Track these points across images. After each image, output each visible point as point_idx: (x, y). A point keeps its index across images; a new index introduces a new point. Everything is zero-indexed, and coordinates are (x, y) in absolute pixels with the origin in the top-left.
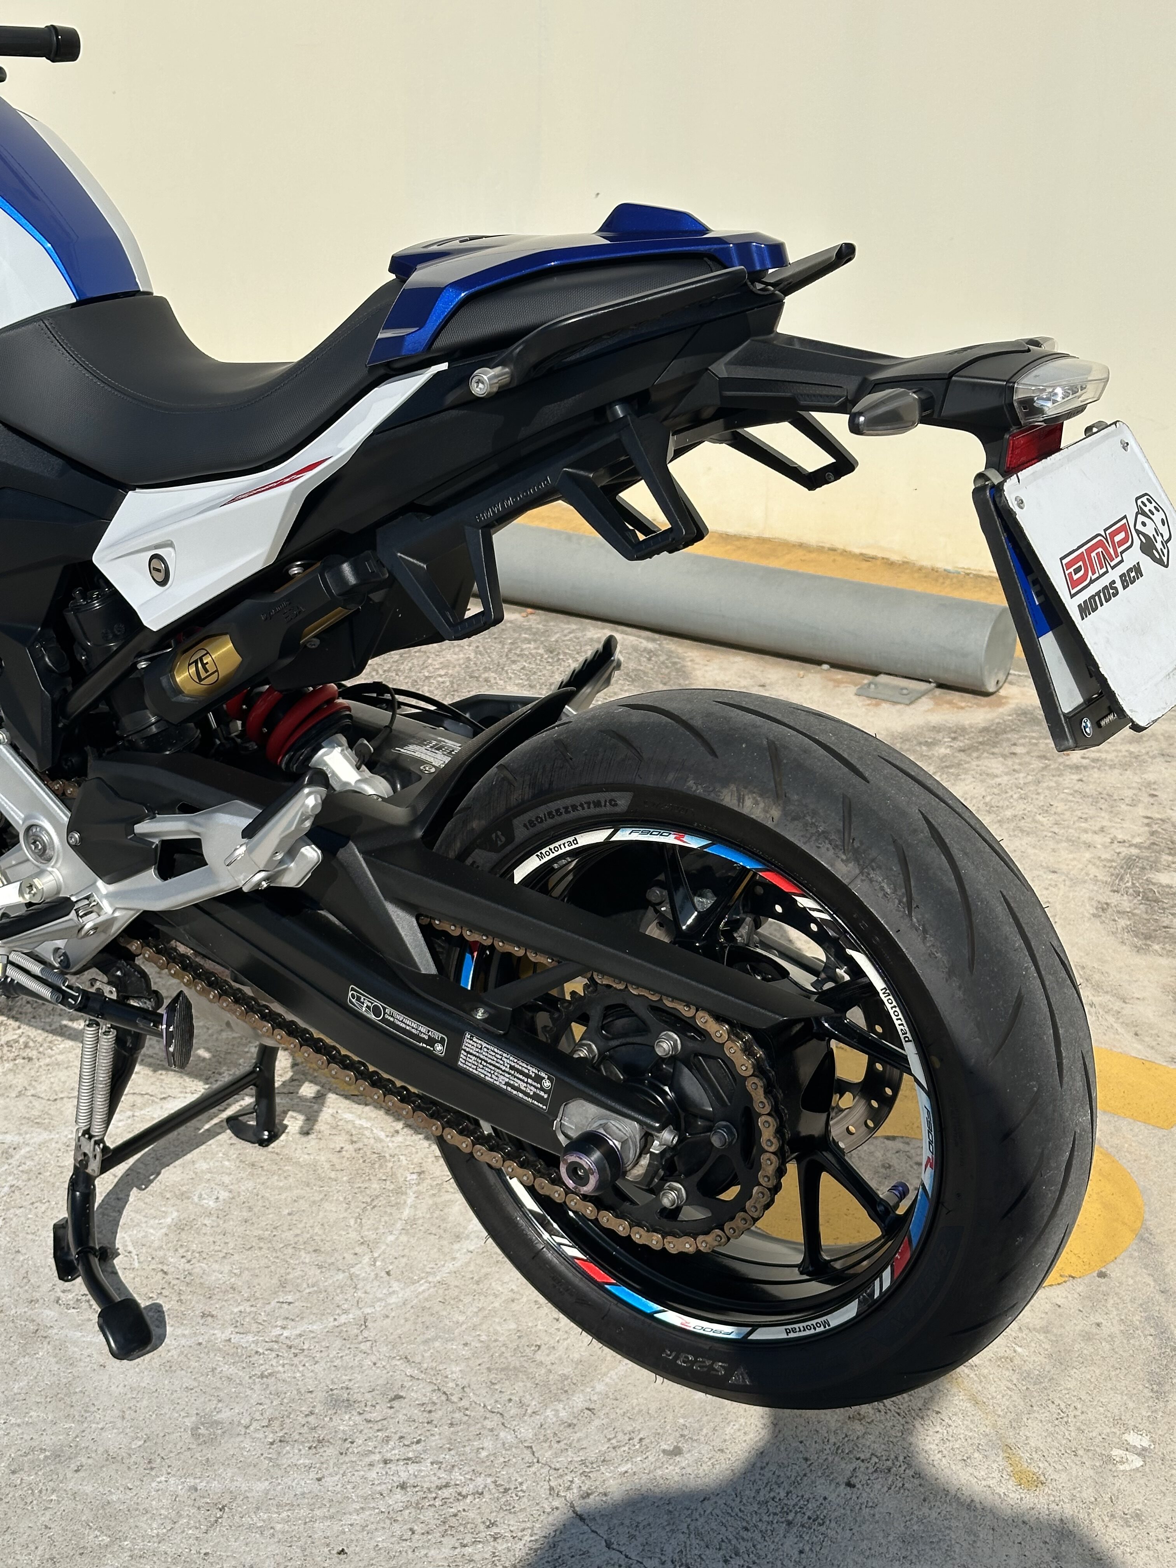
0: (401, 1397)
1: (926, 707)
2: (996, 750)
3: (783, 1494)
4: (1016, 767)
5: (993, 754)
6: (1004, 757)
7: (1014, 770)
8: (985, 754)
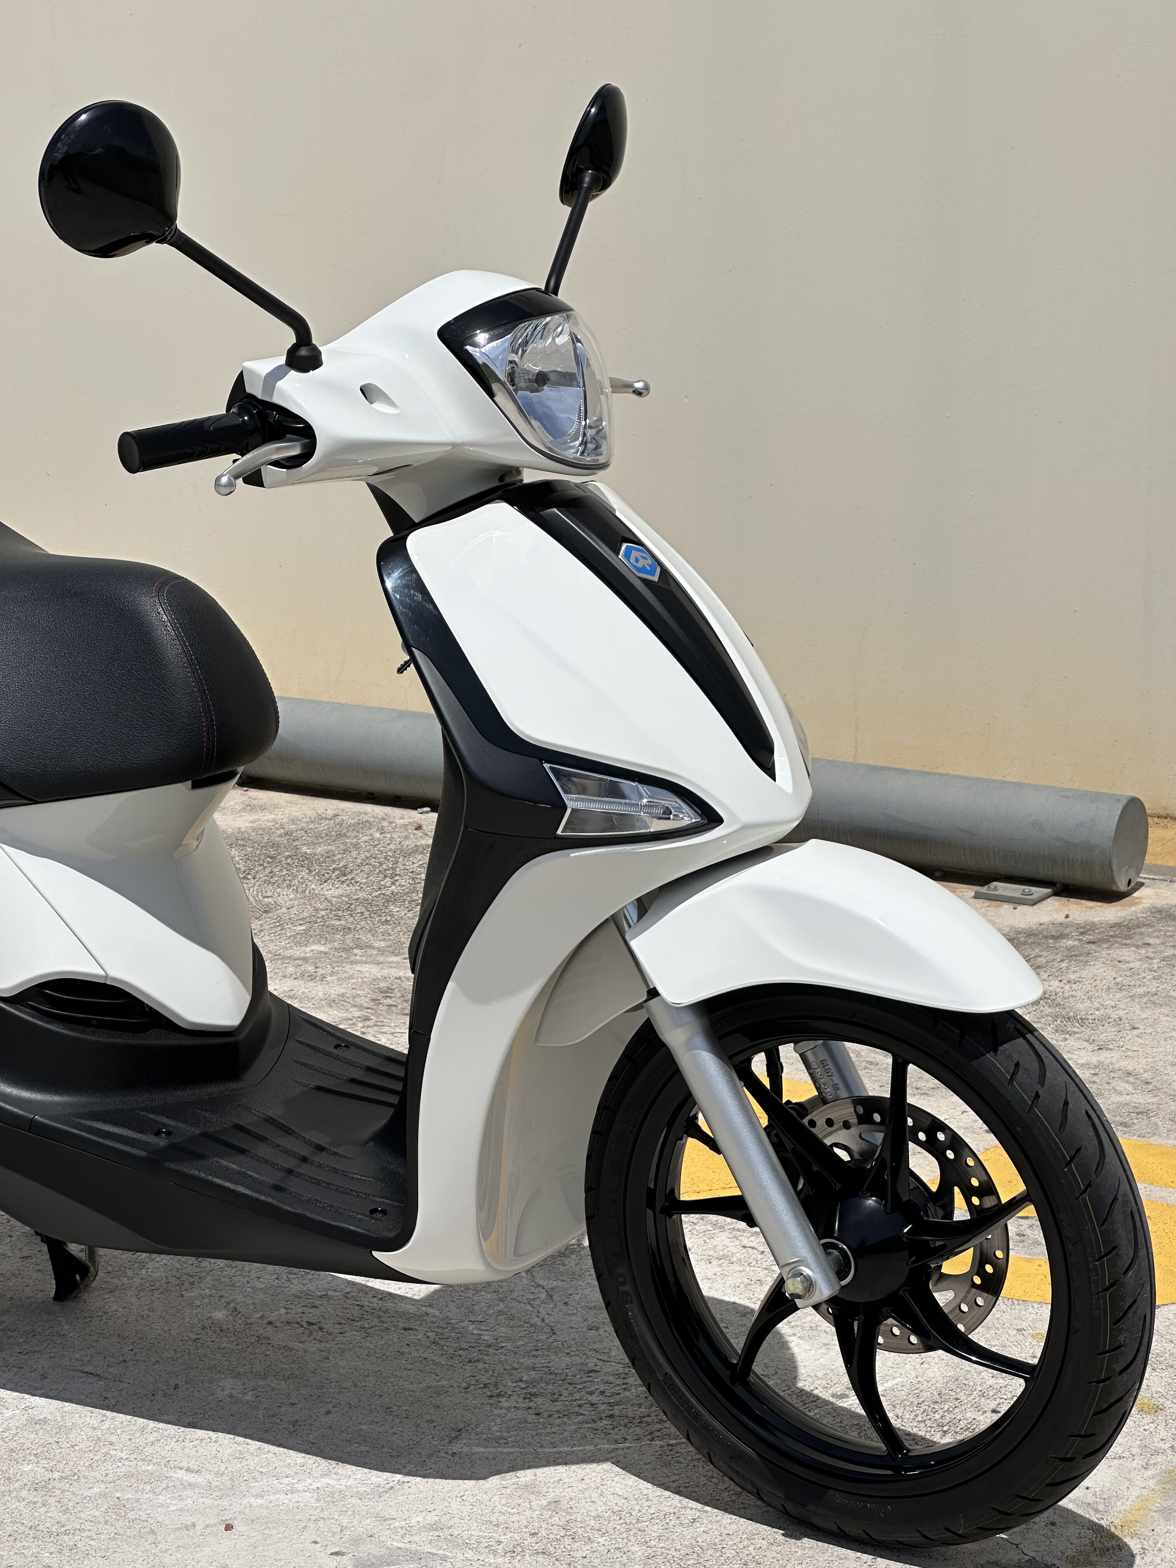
0: (596, 1371)
1: (1051, 908)
2: (1128, 941)
3: (937, 1416)
4: (1151, 955)
5: (1125, 944)
6: (1138, 947)
7: (1147, 957)
8: (1116, 945)
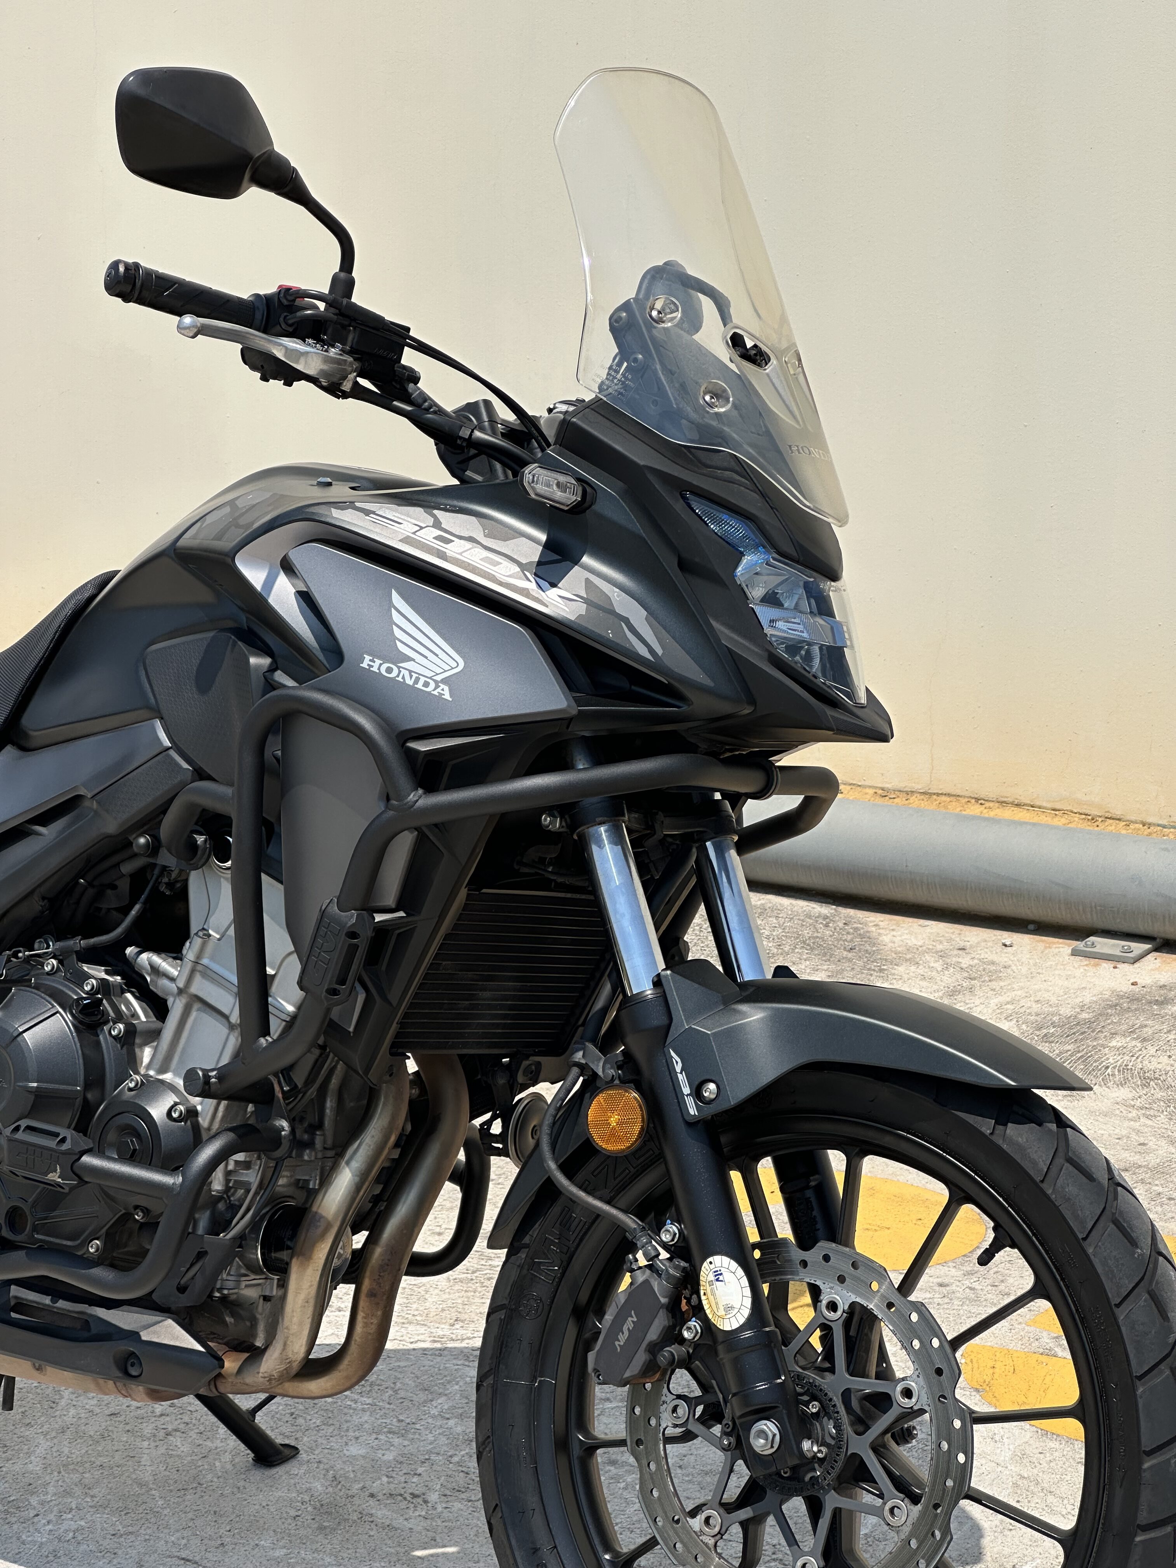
1: (1152, 966)
